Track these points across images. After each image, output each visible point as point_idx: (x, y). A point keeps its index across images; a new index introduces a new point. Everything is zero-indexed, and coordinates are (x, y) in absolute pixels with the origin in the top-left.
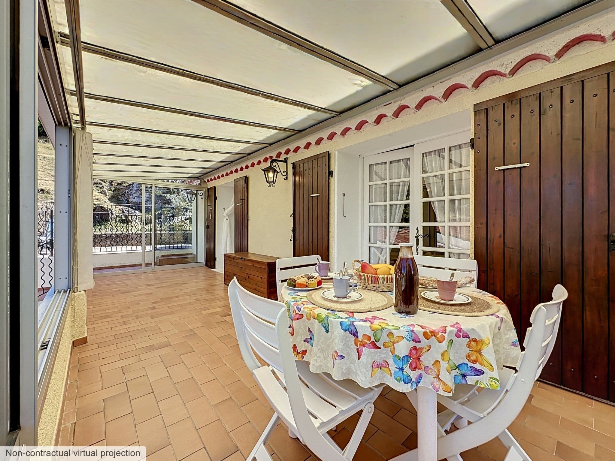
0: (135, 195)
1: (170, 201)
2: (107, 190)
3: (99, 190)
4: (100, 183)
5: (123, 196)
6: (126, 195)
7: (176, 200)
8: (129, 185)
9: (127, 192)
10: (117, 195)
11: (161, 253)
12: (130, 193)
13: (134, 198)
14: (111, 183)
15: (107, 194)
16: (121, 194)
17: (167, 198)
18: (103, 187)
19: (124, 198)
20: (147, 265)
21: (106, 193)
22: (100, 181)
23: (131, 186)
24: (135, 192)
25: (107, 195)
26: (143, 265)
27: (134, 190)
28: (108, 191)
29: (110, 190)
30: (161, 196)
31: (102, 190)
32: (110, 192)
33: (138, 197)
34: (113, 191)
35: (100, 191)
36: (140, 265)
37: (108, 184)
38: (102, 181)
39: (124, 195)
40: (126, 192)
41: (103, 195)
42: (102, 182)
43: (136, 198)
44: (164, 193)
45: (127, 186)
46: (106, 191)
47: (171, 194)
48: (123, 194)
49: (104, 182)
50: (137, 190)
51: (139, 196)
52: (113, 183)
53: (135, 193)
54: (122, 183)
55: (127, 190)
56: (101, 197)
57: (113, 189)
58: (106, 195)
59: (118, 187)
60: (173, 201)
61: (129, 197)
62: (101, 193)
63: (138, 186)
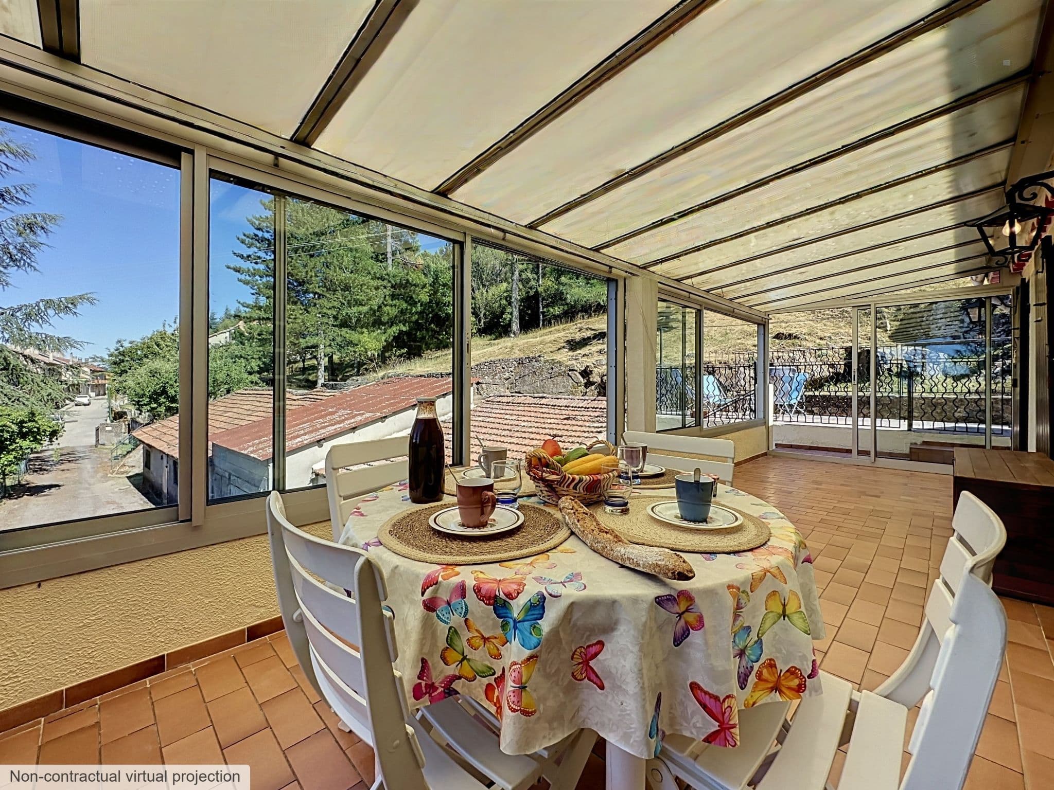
11: (922, 437)
20: (860, 453)
26: (855, 452)
36: (849, 451)
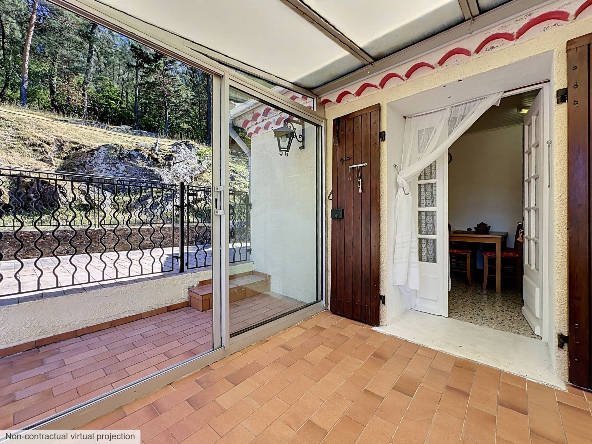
0: (103, 166)
1: (160, 177)
2: (54, 157)
3: (38, 157)
4: (40, 145)
5: (82, 167)
6: (86, 166)
7: (168, 176)
8: (93, 150)
9: (89, 161)
10: (71, 166)
12: (93, 162)
13: (101, 172)
14: (60, 147)
15: (54, 163)
16: (78, 164)
17: (155, 173)
18: (46, 152)
19: (84, 171)
21: (51, 160)
22: (41, 142)
23: (96, 152)
24: (102, 161)
25: (54, 165)
27: (100, 158)
28: (55, 159)
29: (58, 158)
30: (145, 169)
31: (43, 156)
32: (59, 160)
33: (108, 170)
34: (65, 159)
35: (40, 158)
37: (54, 148)
38: (45, 142)
39: (84, 166)
40: (87, 161)
41: (45, 164)
42: (44, 144)
43: (104, 170)
44: (149, 165)
45: (88, 152)
46: (52, 158)
47: (159, 167)
48: (81, 165)
49: (48, 144)
50: (105, 160)
51: (109, 168)
52: (64, 147)
53: (102, 163)
54: (80, 148)
55: (88, 159)
56: (43, 166)
57: (64, 155)
58: (52, 164)
59: (73, 152)
60: (164, 177)
61: (92, 169)
62: (42, 160)
63: (107, 152)
